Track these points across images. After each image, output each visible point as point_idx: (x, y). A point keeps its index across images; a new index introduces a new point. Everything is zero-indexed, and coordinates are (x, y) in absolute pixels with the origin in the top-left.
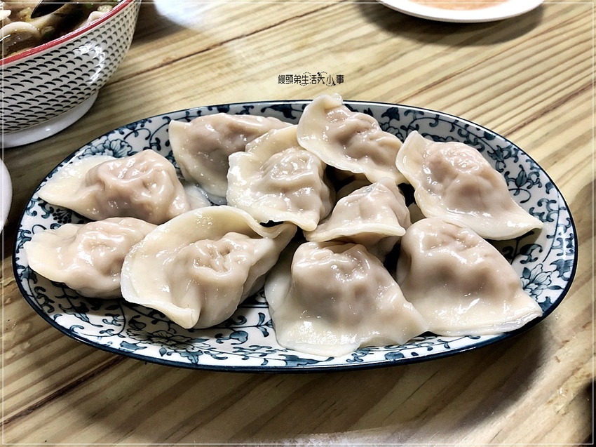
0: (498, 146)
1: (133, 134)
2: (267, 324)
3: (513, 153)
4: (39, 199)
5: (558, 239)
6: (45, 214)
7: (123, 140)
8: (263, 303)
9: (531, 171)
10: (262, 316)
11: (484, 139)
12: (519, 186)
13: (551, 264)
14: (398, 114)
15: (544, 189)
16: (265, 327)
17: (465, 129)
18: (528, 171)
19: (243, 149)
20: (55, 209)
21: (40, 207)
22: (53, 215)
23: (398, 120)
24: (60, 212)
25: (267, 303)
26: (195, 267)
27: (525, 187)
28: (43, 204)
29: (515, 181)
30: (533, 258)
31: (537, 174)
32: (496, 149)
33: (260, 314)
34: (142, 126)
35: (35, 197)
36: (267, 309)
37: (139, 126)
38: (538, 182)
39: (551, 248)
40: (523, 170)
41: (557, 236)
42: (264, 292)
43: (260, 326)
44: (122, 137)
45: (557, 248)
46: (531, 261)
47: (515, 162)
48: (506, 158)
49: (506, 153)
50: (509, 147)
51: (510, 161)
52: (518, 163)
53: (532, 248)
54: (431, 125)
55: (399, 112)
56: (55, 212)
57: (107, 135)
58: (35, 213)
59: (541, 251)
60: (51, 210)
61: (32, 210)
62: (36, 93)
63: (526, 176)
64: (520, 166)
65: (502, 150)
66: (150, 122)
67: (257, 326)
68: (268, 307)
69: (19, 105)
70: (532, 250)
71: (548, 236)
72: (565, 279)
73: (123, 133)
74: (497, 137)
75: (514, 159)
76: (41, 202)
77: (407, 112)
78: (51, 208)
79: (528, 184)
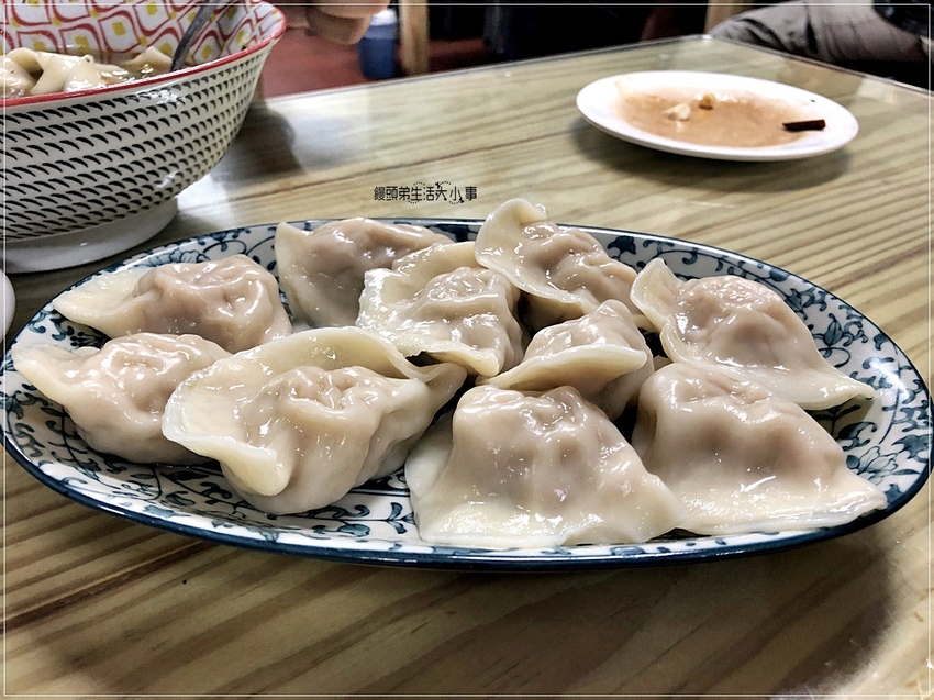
0: (792, 290)
1: (220, 246)
2: (404, 519)
3: (818, 297)
4: (54, 312)
5: (902, 410)
6: (58, 333)
7: (201, 252)
8: (401, 490)
9: (849, 321)
10: (396, 507)
11: (771, 281)
12: (829, 345)
13: (895, 443)
14: (634, 246)
15: (871, 344)
16: (402, 522)
17: (740, 267)
18: (843, 321)
19: (389, 266)
20: (77, 331)
21: (52, 324)
22: (72, 339)
23: (634, 252)
24: (84, 337)
25: (408, 490)
26: (292, 399)
27: (839, 345)
28: (59, 320)
29: (823, 337)
30: (861, 442)
31: (859, 325)
32: (790, 293)
33: (393, 504)
34: (234, 237)
35: (48, 308)
36: (406, 498)
37: (229, 237)
38: (861, 334)
39: (892, 424)
40: (835, 321)
41: (901, 406)
42: (403, 474)
43: (392, 520)
44: (201, 249)
45: (901, 422)
46: (858, 445)
47: (821, 310)
48: (805, 306)
49: (805, 299)
50: (810, 290)
51: (813, 310)
52: (828, 311)
53: (859, 428)
54: (685, 261)
55: (635, 242)
56: (75, 335)
57: (178, 243)
58: (42, 330)
59: (874, 430)
60: (70, 332)
61: (37, 325)
62: (80, 169)
63: (840, 329)
64: (830, 315)
65: (799, 295)
66: (248, 232)
67: (387, 520)
68: (409, 496)
69: (51, 183)
70: (859, 431)
71: (884, 409)
72: (921, 460)
73: (203, 244)
74: (791, 277)
75: (820, 306)
76: (57, 316)
77: (648, 243)
78: (69, 328)
79: (845, 340)
